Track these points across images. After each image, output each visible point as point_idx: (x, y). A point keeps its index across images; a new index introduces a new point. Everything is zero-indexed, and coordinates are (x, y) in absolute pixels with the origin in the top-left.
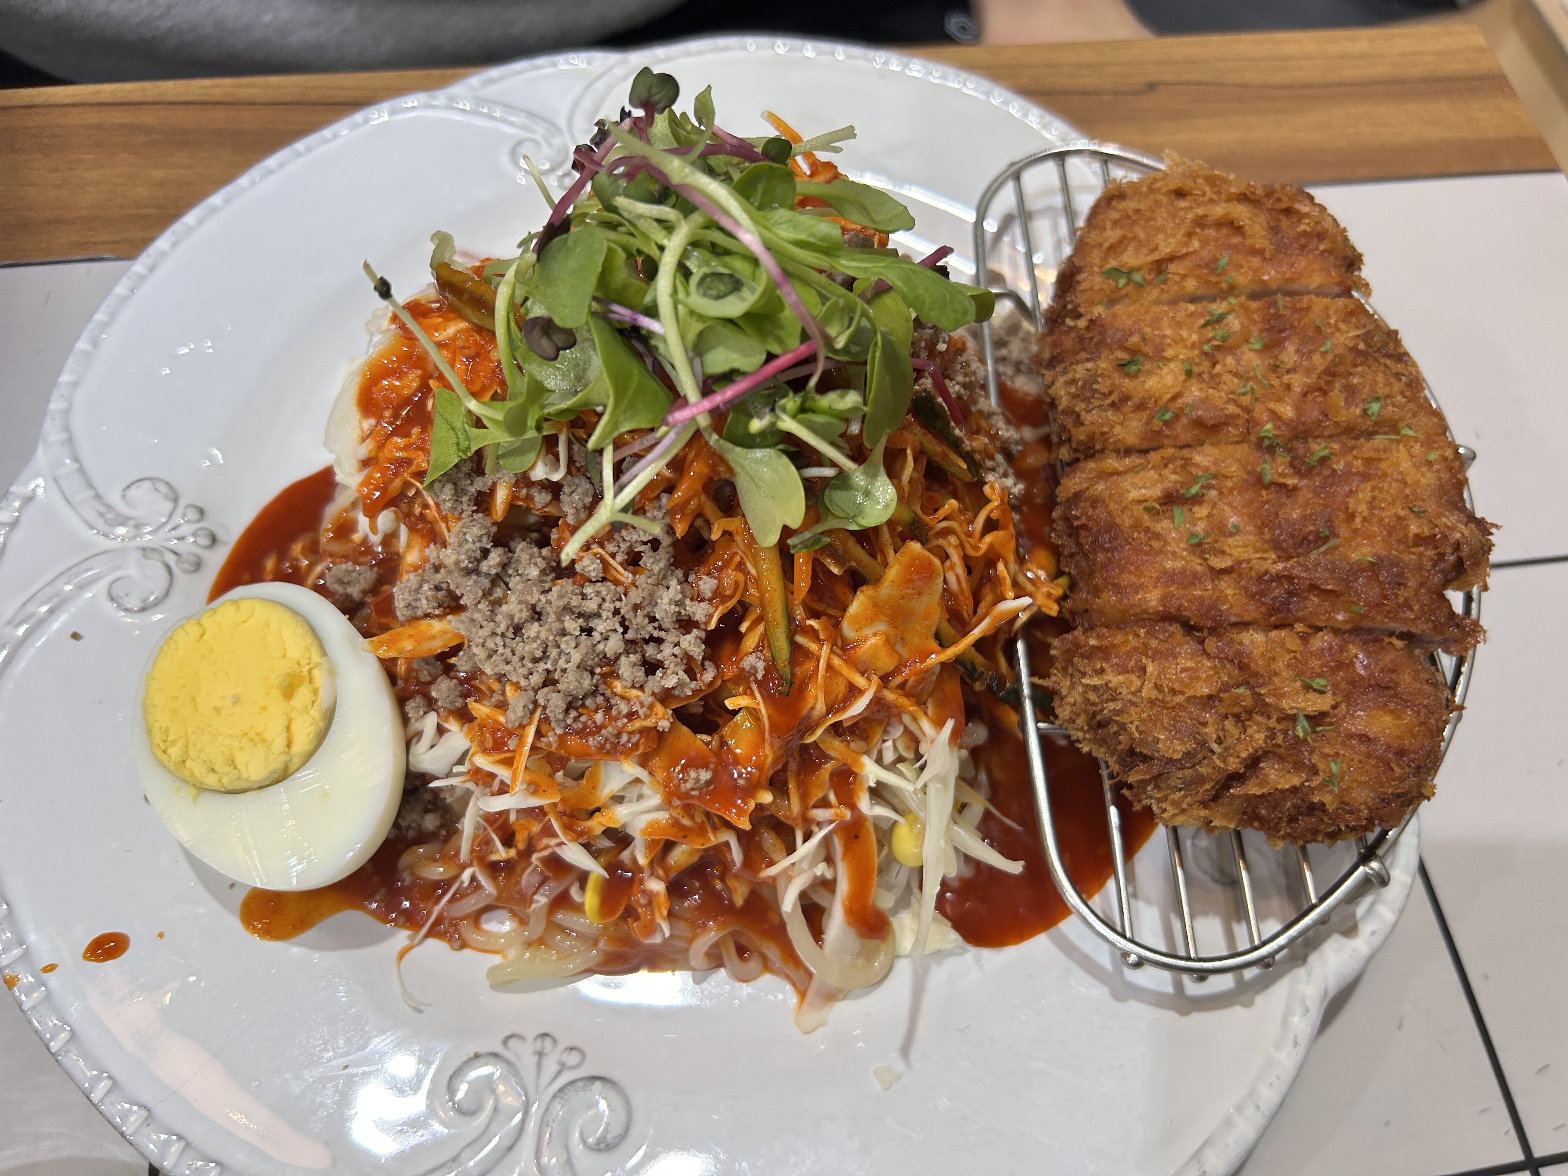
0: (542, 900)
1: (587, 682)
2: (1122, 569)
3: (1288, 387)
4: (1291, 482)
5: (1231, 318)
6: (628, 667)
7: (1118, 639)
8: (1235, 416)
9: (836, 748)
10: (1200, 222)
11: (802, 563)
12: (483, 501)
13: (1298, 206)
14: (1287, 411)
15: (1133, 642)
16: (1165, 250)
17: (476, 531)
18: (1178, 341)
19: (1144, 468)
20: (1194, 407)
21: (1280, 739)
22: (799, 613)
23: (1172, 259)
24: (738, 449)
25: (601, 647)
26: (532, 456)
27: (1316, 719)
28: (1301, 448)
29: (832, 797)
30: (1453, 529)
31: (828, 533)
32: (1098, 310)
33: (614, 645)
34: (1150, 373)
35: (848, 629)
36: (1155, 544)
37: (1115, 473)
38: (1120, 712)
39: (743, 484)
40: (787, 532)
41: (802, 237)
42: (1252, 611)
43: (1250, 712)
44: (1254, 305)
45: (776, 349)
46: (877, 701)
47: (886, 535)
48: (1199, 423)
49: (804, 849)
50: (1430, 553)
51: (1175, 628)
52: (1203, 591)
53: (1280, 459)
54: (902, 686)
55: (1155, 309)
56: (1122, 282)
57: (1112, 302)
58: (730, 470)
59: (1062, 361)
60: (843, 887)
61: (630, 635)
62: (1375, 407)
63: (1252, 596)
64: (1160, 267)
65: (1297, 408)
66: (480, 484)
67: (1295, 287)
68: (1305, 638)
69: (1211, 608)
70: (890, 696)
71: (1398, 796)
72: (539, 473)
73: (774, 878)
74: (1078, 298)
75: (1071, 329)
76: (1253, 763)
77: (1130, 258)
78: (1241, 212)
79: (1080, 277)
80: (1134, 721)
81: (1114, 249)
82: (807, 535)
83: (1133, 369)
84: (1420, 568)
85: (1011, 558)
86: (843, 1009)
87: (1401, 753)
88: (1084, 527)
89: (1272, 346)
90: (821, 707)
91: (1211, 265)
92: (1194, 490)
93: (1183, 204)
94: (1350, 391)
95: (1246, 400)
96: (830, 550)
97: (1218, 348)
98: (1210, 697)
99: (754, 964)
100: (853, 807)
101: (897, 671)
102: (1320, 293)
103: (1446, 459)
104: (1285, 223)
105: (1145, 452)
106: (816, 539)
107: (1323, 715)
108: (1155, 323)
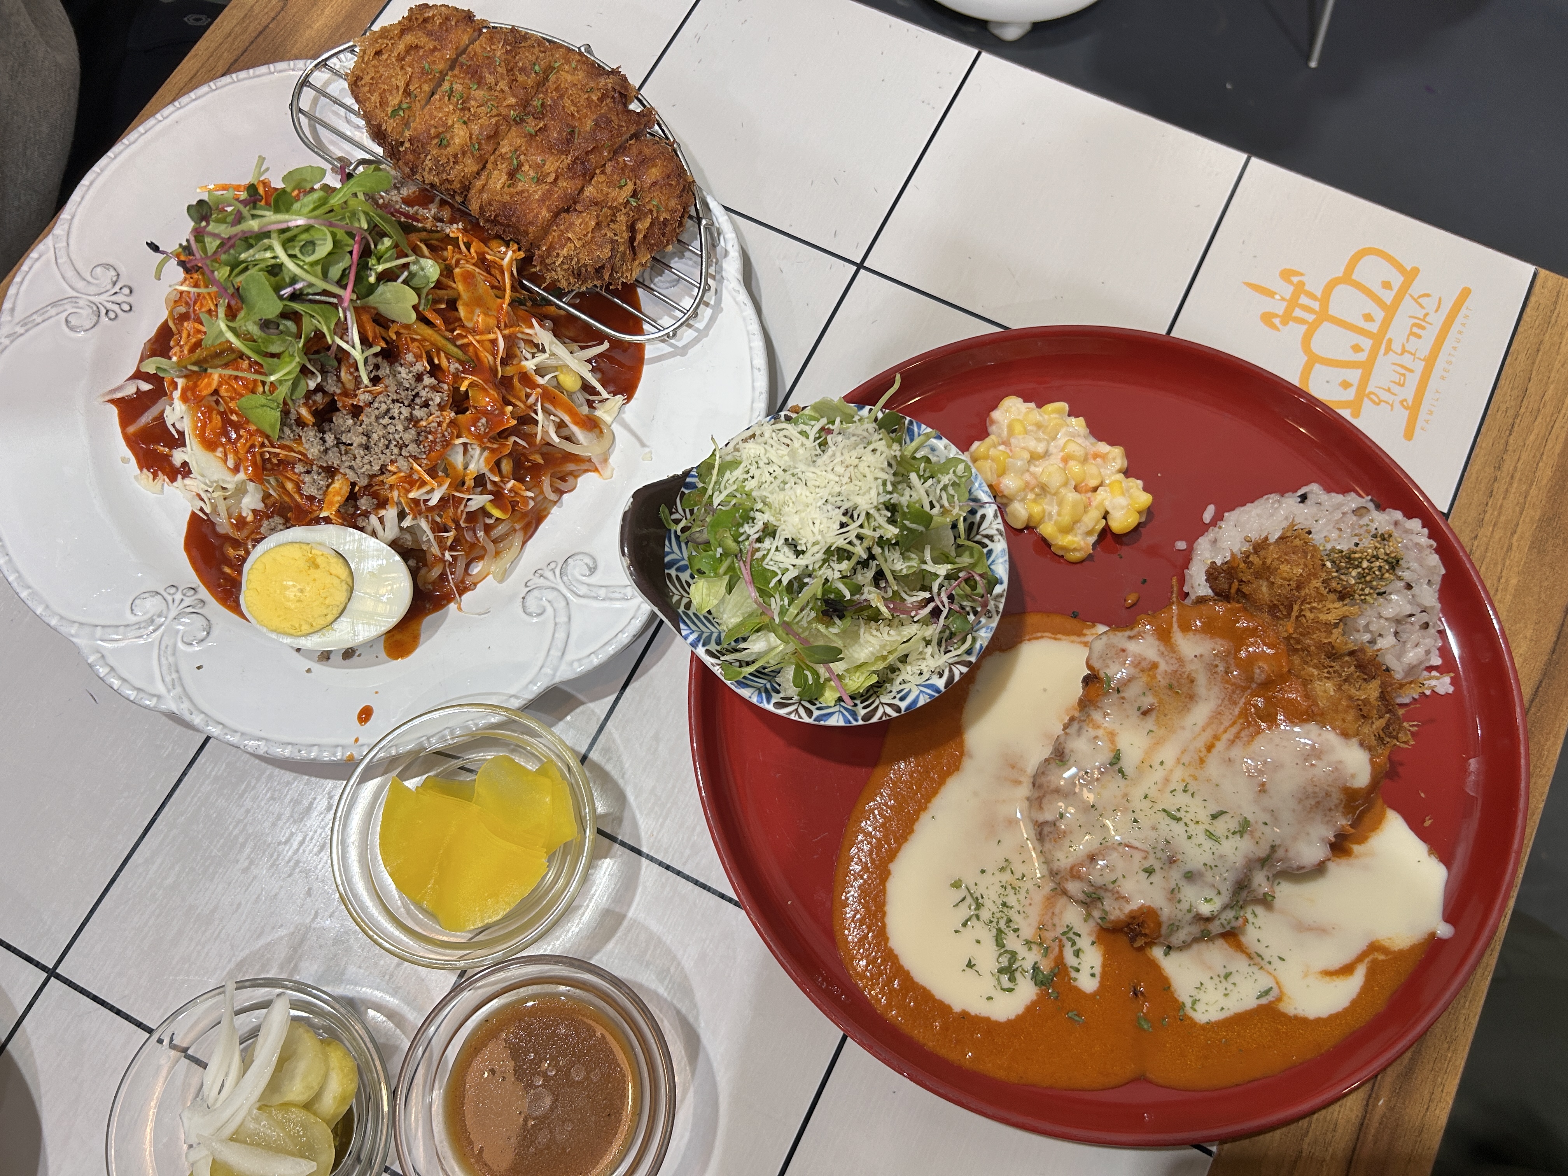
0: (481, 534)
1: (413, 432)
2: (525, 215)
3: (502, 91)
4: (541, 125)
5: (455, 86)
6: (419, 413)
7: (550, 238)
8: (498, 121)
9: (510, 370)
10: (400, 59)
11: (431, 316)
12: (300, 422)
13: (426, 15)
14: (512, 100)
15: (556, 234)
16: (402, 85)
17: (312, 433)
18: (447, 115)
19: (490, 173)
20: (480, 133)
21: (631, 213)
22: (448, 334)
23: (408, 85)
24: (371, 298)
25: (402, 417)
26: (303, 382)
27: (634, 194)
28: (530, 109)
29: (528, 390)
30: (606, 84)
31: (427, 295)
32: (407, 134)
33: (406, 412)
34: (452, 138)
35: (469, 325)
36: (525, 195)
37: (484, 186)
38: (578, 261)
39: (383, 309)
40: (415, 308)
41: (311, 206)
42: (579, 183)
43: (614, 215)
44: (456, 72)
45: (349, 249)
46: (504, 337)
47: (444, 280)
48: (489, 138)
49: (540, 417)
50: (609, 100)
51: (563, 215)
52: (558, 193)
53: (529, 121)
54: (506, 326)
55: (426, 111)
56: (401, 113)
57: (407, 125)
58: (375, 308)
59: (417, 167)
60: (567, 419)
61: (406, 403)
62: (537, 68)
63: (573, 178)
64: (407, 93)
65: (514, 96)
66: (293, 416)
67: (462, 48)
68: (603, 172)
69: (565, 196)
70: (506, 332)
71: (683, 190)
72: (312, 385)
73: (542, 439)
74: (393, 137)
75: (405, 151)
76: (632, 229)
77: (394, 100)
78: (409, 39)
79: (383, 128)
80: (586, 259)
81: (383, 103)
82: (423, 301)
83: (445, 142)
84: (610, 109)
85: (487, 249)
86: (612, 460)
87: (669, 176)
88: (496, 216)
89: (480, 82)
90: (490, 358)
91: (424, 72)
92: (515, 162)
93: (385, 57)
94: (522, 70)
95: (494, 112)
96: (436, 301)
97: (463, 103)
98: (597, 224)
99: (570, 479)
100: (539, 386)
101: (499, 322)
102: (472, 42)
103: (578, 61)
104: (429, 26)
105: (484, 167)
106: (427, 300)
107: (635, 191)
108: (432, 117)
